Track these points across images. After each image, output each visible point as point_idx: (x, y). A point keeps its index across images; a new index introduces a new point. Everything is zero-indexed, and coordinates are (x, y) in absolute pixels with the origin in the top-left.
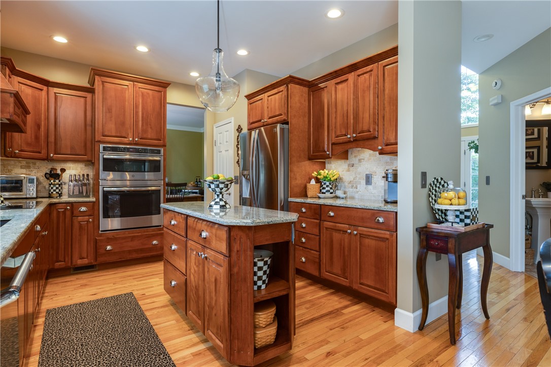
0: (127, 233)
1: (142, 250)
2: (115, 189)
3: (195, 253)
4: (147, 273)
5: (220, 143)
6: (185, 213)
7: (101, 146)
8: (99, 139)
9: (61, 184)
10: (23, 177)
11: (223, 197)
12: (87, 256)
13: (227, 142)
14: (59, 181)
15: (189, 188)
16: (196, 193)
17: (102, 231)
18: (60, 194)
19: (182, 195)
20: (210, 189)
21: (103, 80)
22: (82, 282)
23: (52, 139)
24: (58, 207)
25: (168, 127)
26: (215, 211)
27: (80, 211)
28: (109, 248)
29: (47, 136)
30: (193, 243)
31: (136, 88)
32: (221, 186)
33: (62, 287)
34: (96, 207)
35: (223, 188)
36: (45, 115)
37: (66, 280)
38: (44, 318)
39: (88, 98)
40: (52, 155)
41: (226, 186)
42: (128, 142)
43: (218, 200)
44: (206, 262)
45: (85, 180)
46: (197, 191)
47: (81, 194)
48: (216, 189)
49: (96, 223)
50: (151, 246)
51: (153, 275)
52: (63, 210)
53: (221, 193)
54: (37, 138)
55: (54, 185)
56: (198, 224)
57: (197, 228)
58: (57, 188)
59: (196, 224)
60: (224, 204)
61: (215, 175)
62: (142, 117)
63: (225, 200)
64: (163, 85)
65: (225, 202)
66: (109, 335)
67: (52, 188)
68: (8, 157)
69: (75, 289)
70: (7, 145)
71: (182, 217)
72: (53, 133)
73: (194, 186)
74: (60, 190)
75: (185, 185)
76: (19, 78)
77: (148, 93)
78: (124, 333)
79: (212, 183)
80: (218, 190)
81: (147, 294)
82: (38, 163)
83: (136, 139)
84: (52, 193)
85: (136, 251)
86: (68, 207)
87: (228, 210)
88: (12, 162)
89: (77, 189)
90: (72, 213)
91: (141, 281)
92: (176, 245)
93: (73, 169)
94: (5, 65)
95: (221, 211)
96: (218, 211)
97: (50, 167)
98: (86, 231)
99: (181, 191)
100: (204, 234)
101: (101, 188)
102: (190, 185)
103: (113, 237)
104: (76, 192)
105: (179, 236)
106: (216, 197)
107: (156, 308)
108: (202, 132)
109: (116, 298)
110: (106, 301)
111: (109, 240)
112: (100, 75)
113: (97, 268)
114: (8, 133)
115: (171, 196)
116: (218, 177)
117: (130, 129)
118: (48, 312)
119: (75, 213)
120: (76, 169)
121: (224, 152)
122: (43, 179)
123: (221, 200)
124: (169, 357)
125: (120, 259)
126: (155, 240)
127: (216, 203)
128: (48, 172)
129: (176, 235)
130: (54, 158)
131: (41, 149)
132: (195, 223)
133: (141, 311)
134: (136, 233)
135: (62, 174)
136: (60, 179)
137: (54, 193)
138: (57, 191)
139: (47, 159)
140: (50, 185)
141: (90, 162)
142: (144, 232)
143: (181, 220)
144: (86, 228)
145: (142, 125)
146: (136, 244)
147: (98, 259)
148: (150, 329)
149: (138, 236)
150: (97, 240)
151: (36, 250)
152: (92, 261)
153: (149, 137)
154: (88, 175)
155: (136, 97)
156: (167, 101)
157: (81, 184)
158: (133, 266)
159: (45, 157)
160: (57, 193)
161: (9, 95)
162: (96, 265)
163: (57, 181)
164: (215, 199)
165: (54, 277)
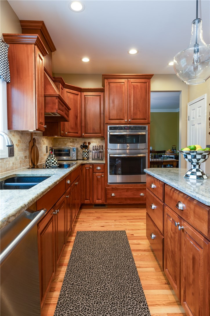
0: (124, 185)
1: (133, 199)
2: (117, 155)
3: (171, 219)
4: (136, 217)
5: (193, 118)
6: (163, 181)
7: (109, 126)
8: (107, 122)
9: (89, 152)
10: (70, 148)
11: (199, 168)
12: (101, 199)
13: (199, 116)
14: (88, 150)
15: (167, 154)
16: (172, 158)
17: (109, 183)
18: (88, 158)
19: (162, 159)
20: (187, 160)
21: (109, 82)
22: (98, 215)
23: (83, 124)
24: (86, 166)
25: (152, 111)
26: (191, 181)
27: (97, 169)
28: (113, 195)
29: (81, 123)
30: (170, 210)
31: (129, 83)
32: (198, 157)
33: (87, 216)
34: (106, 168)
35: (200, 159)
36: (80, 110)
37: (90, 212)
38: (75, 237)
39: (101, 96)
40: (83, 134)
41: (203, 157)
42: (124, 122)
43: (194, 170)
44: (182, 233)
45: (101, 149)
46: (173, 156)
47: (98, 159)
48: (193, 160)
49: (106, 177)
50: (139, 197)
51: (140, 219)
52: (88, 168)
53: (197, 163)
54: (76, 124)
55: (85, 152)
56: (174, 193)
57: (173, 197)
58: (86, 154)
59: (173, 194)
60: (201, 175)
61: (192, 146)
62: (133, 103)
63: (202, 171)
64: (148, 77)
65: (202, 173)
66: (107, 265)
67: (84, 154)
68: (62, 136)
69: (93, 220)
70: (61, 129)
71: (160, 184)
72: (84, 121)
73: (171, 153)
74: (88, 156)
75: (164, 152)
76: (67, 89)
77: (137, 86)
78: (117, 267)
79: (189, 154)
80: (194, 160)
81: (135, 235)
82: (78, 139)
83: (130, 120)
84: (84, 157)
85: (130, 199)
86: (91, 167)
87: (205, 181)
88: (66, 139)
89: (96, 154)
90: (93, 170)
91: (132, 222)
92: (155, 205)
93: (95, 143)
94: (60, 82)
95: (197, 182)
96: (195, 181)
97: (83, 142)
98: (100, 183)
99: (161, 156)
100: (181, 206)
101: (108, 154)
102: (168, 152)
103: (115, 187)
104: (96, 157)
105: (157, 199)
106: (193, 167)
107: (140, 250)
108: (177, 111)
109: (115, 233)
110: (108, 233)
111: (114, 190)
112: (107, 79)
113: (107, 207)
114: (61, 122)
115: (154, 160)
116: (195, 148)
117: (126, 113)
118: (78, 233)
119: (95, 170)
120: (96, 143)
121: (196, 125)
122: (80, 149)
123: (197, 170)
124: (148, 308)
125: (120, 203)
126: (142, 193)
127: (193, 173)
128: (82, 145)
129: (155, 197)
130: (84, 136)
131: (78, 131)
132: (172, 192)
133: (129, 249)
134: (130, 186)
135: (89, 146)
136: (88, 148)
137: (85, 157)
138: (87, 156)
139: (81, 137)
140: (83, 152)
141: (103, 138)
142: (135, 186)
143: (159, 186)
144: (100, 180)
145: (134, 110)
146: (129, 194)
147: (107, 201)
148: (134, 271)
149: (130, 189)
150: (107, 189)
151: (67, 196)
152: (104, 202)
153: (138, 118)
154: (102, 146)
155: (129, 89)
156: (151, 90)
157: (99, 152)
158: (127, 209)
159: (80, 136)
160: (86, 157)
161: (55, 98)
162: (106, 204)
163: (86, 150)
164: (192, 169)
165: (85, 208)
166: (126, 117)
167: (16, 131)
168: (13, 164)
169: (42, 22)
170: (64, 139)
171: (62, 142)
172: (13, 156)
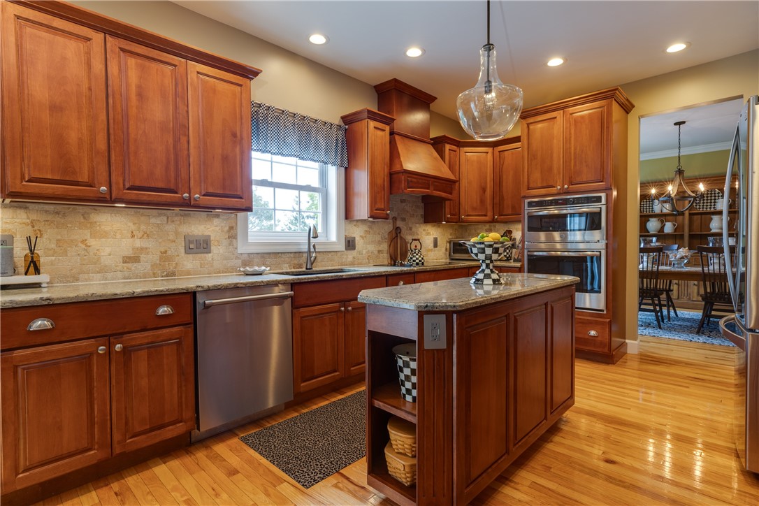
2: (541, 253)
7: (526, 202)
8: (524, 194)
21: (528, 122)
23: (497, 200)
29: (493, 198)
31: (566, 116)
40: (496, 217)
42: (556, 192)
50: (587, 337)
62: (575, 153)
70: (447, 212)
76: (465, 148)
77: (583, 117)
83: (566, 186)
88: (480, 226)
94: (445, 143)
101: (525, 252)
117: (559, 174)
126: (592, 330)
130: (498, 220)
139: (493, 221)
145: (576, 166)
153: (585, 180)
155: (566, 128)
159: (491, 220)
166: (560, 182)
167: (359, 220)
168: (354, 258)
169: (395, 80)
170: (476, 226)
171: (473, 231)
172: (354, 248)
